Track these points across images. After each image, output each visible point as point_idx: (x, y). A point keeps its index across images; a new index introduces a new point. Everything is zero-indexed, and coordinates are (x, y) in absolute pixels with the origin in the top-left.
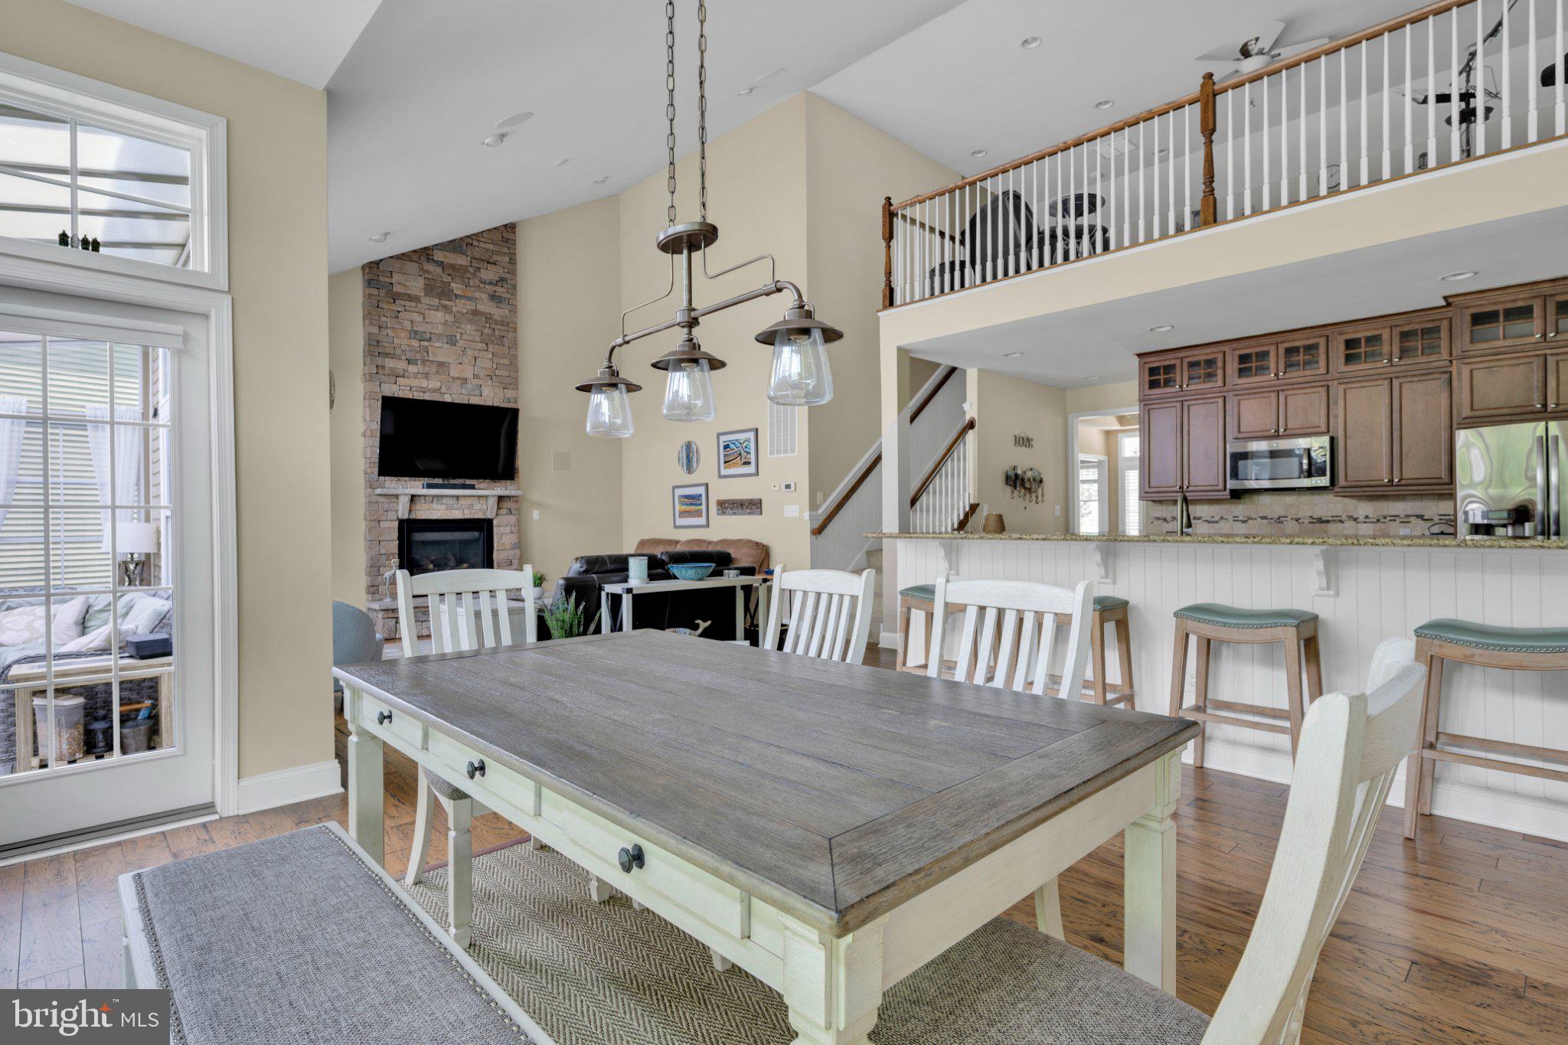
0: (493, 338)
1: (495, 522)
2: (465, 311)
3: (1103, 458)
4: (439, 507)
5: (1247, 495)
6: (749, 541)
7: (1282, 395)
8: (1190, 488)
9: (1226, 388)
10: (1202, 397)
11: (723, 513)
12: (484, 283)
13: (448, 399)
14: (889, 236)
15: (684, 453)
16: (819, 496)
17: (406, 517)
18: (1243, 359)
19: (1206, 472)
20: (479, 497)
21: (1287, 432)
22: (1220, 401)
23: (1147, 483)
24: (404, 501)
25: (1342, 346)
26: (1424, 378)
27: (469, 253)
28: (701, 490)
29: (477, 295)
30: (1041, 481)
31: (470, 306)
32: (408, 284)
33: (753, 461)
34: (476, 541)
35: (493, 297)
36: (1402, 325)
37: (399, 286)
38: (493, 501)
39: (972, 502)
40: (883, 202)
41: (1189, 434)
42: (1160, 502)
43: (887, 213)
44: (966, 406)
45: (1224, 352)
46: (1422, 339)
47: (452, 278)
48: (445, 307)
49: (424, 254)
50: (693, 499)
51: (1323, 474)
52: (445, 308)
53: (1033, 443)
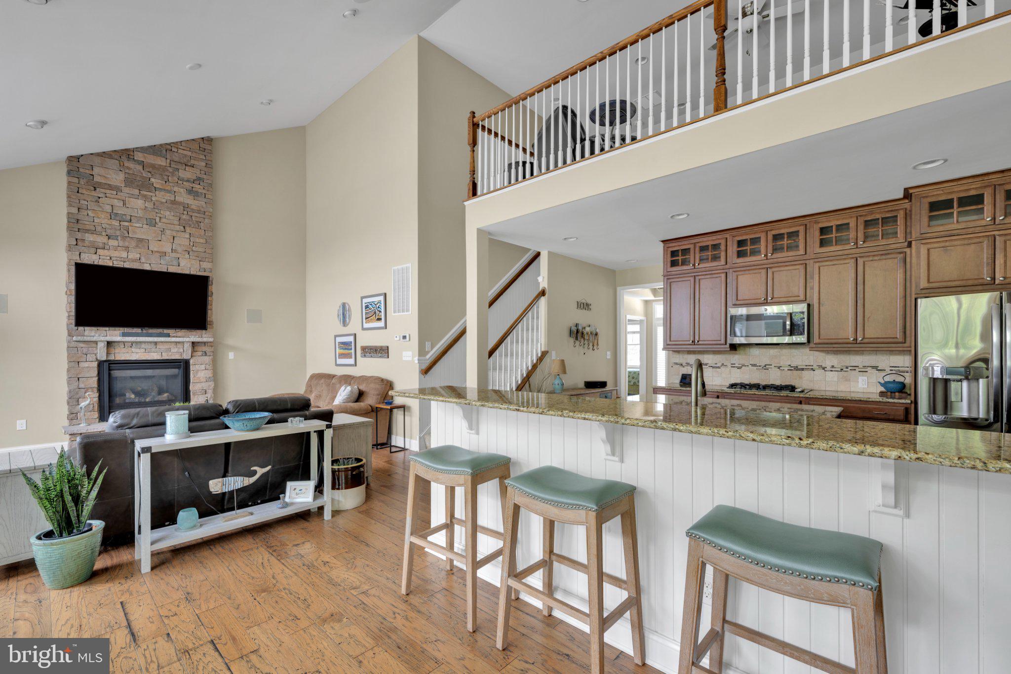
0: (190, 223)
1: (191, 362)
2: (164, 201)
3: (643, 318)
4: (138, 350)
5: (741, 348)
6: (378, 378)
7: (770, 271)
8: (700, 342)
9: (727, 266)
10: (710, 273)
11: (365, 356)
12: (183, 180)
13: (147, 267)
14: (474, 143)
15: (341, 311)
16: (428, 345)
17: (104, 358)
18: (741, 243)
19: (711, 330)
20: (176, 342)
21: (774, 300)
22: (723, 276)
23: (668, 337)
24: (102, 346)
25: (817, 233)
26: (884, 257)
27: (168, 157)
28: (351, 339)
29: (176, 189)
30: (596, 334)
31: (169, 197)
32: (108, 176)
33: (383, 317)
34: (174, 376)
35: (190, 192)
36: (866, 215)
37: (99, 177)
38: (188, 347)
39: (543, 350)
40: (469, 115)
41: (699, 301)
42: (678, 352)
43: (471, 124)
44: (540, 279)
45: (726, 238)
46: (882, 226)
47: (152, 175)
48: (145, 196)
49: (126, 154)
50: (346, 345)
51: (802, 334)
52: (146, 198)
53: (590, 307)
